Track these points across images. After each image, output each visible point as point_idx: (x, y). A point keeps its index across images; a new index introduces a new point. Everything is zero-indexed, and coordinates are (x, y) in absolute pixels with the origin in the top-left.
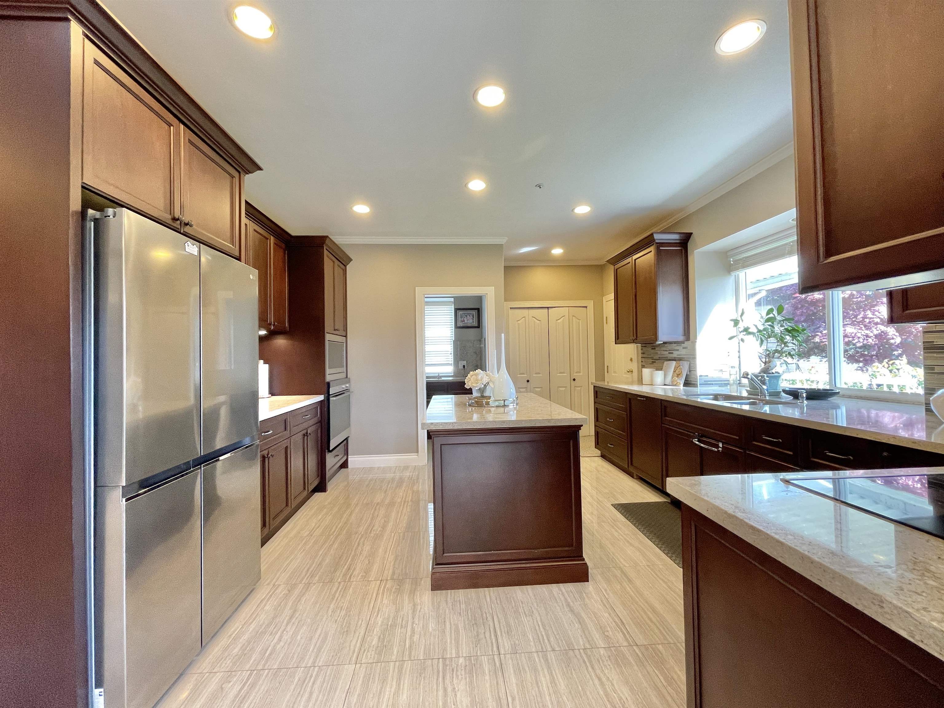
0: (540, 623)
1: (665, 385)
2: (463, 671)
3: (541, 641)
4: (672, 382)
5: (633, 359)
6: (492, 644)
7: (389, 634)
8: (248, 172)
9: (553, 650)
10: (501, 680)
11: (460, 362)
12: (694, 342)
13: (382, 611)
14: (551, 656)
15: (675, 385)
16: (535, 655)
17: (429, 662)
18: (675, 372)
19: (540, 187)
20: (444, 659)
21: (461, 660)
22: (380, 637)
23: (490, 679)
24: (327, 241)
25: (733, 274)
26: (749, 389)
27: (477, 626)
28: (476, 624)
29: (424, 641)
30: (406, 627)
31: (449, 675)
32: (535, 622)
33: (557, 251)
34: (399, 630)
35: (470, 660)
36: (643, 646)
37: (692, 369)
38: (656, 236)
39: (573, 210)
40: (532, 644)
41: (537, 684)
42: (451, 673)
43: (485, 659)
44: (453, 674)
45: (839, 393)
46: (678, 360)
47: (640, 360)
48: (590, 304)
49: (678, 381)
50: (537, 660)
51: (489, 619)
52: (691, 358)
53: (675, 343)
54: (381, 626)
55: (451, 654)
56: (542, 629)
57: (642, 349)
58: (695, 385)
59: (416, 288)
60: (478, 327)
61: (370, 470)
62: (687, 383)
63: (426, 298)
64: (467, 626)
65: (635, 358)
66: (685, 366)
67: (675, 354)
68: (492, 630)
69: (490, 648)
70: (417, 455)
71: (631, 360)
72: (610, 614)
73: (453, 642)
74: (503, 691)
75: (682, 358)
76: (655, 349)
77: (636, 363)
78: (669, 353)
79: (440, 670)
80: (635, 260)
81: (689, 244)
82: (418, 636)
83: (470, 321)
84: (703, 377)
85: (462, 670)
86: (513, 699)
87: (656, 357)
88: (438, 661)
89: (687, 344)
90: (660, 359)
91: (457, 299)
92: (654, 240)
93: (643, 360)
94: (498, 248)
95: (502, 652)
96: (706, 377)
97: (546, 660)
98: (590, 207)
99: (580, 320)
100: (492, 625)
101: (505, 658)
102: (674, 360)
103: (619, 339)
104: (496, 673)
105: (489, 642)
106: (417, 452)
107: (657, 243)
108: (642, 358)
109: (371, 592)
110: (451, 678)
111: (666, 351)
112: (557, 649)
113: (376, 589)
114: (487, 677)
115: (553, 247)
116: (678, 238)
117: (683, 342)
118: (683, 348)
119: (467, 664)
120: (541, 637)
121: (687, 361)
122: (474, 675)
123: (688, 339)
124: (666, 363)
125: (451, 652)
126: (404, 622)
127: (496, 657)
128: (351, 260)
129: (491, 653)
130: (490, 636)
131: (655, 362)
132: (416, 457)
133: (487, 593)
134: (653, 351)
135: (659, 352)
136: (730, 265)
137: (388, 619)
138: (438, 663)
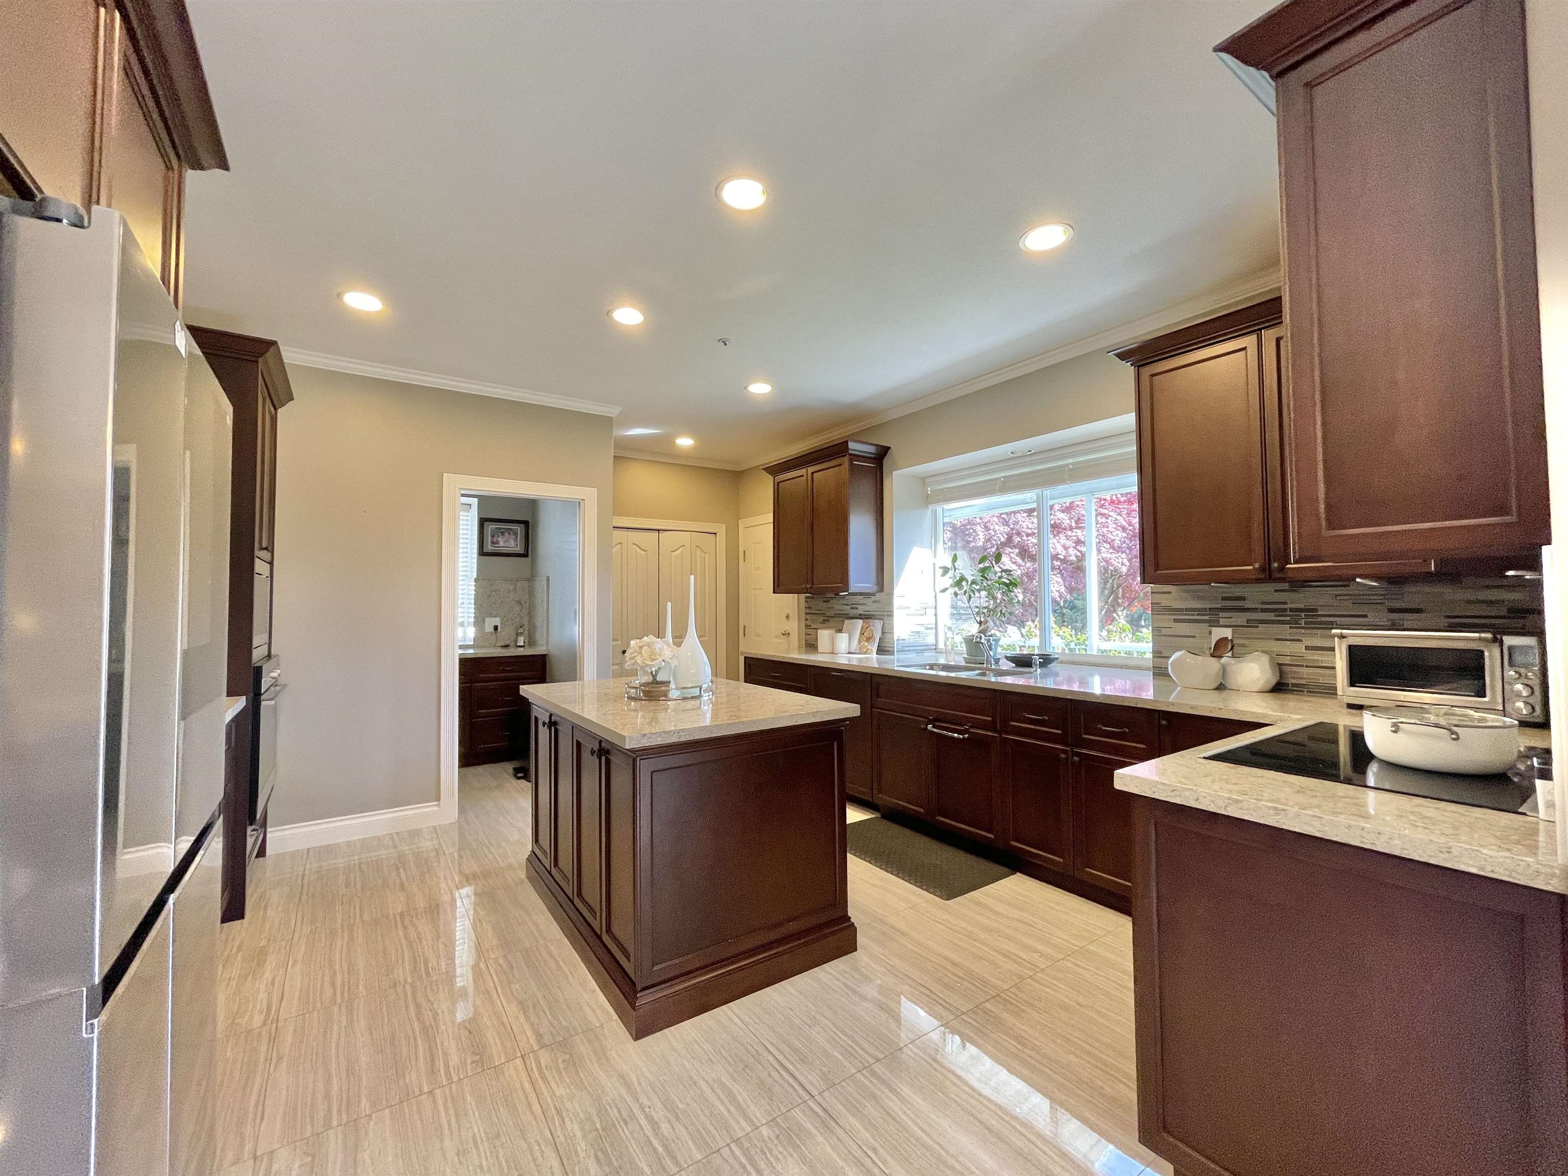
0: (835, 1030)
1: (849, 653)
2: (779, 1145)
3: (854, 1053)
4: (860, 649)
5: (791, 615)
6: (793, 1087)
7: (612, 1144)
8: (198, 165)
9: (878, 1060)
10: (840, 1132)
11: (487, 619)
12: (891, 594)
13: (567, 1110)
14: (879, 1069)
15: (865, 653)
16: (859, 1075)
17: (717, 1160)
18: (862, 634)
19: (725, 344)
20: (737, 1141)
21: (765, 1131)
22: (596, 1156)
23: (826, 1139)
24: (269, 355)
25: (931, 508)
26: (966, 656)
27: (751, 1070)
28: (746, 1066)
29: (683, 1130)
30: (633, 1117)
31: (762, 1163)
32: (829, 1031)
33: (685, 442)
34: (626, 1130)
35: (778, 1124)
36: (971, 1012)
37: (886, 631)
38: (852, 445)
39: (745, 388)
40: (846, 1063)
41: (888, 1114)
42: (763, 1157)
43: (797, 1113)
44: (767, 1158)
45: (1057, 658)
46: (866, 617)
47: (803, 616)
48: (721, 529)
49: (869, 647)
50: (866, 1082)
51: (760, 1052)
52: (886, 614)
53: (861, 594)
54: (584, 1136)
55: (742, 1129)
56: (844, 1038)
57: (806, 602)
58: (892, 653)
59: (445, 474)
60: (525, 555)
61: (328, 850)
62: (881, 650)
63: (463, 495)
64: (735, 1075)
65: (794, 614)
66: (877, 625)
67: (861, 610)
68: (777, 1066)
69: (794, 1094)
70: (438, 805)
71: (788, 617)
72: (910, 986)
73: (732, 1109)
74: (855, 1147)
75: (873, 615)
76: (828, 601)
77: (797, 622)
78: (852, 608)
79: (744, 1162)
80: (813, 473)
81: (884, 461)
82: (668, 1126)
83: (512, 544)
84: (900, 642)
85: (776, 1145)
86: (875, 1150)
87: (830, 613)
88: (730, 1148)
89: (879, 596)
90: (836, 616)
91: (484, 501)
92: (847, 449)
93: (809, 617)
94: (606, 422)
95: (815, 1093)
96: (904, 642)
97: (878, 1078)
98: (773, 387)
99: (706, 553)
100: (770, 1058)
101: (824, 1099)
102: (860, 617)
103: (778, 588)
104: (827, 1127)
105: (786, 1086)
106: (438, 798)
107: (850, 454)
108: (806, 613)
109: (518, 1086)
110: (769, 1165)
111: (847, 605)
112: (882, 1056)
113: (523, 1074)
114: (820, 1139)
115: (678, 435)
116: (873, 452)
117: (874, 595)
118: (874, 602)
119: (778, 1132)
120: (850, 1049)
121: (879, 619)
122: (798, 1142)
123: (881, 589)
124: (847, 622)
125: (741, 1128)
126: (623, 1112)
127: (811, 1103)
128: (291, 398)
129: (800, 1101)
130: (781, 1075)
131: (828, 621)
132: (436, 808)
133: (729, 1013)
134: (825, 605)
135: (836, 607)
136: (928, 496)
137: (589, 1119)
138: (732, 1151)
